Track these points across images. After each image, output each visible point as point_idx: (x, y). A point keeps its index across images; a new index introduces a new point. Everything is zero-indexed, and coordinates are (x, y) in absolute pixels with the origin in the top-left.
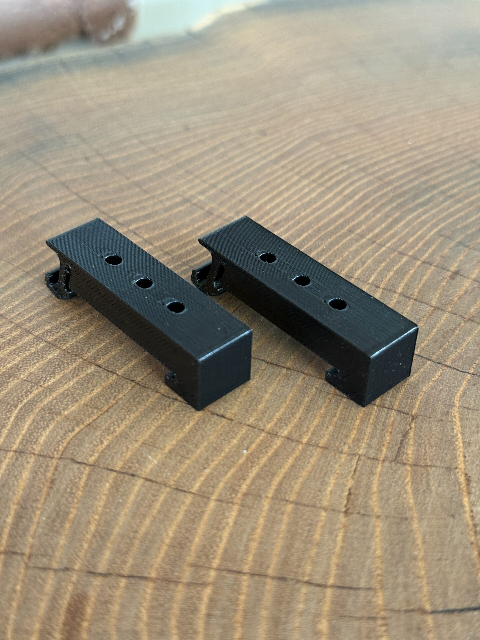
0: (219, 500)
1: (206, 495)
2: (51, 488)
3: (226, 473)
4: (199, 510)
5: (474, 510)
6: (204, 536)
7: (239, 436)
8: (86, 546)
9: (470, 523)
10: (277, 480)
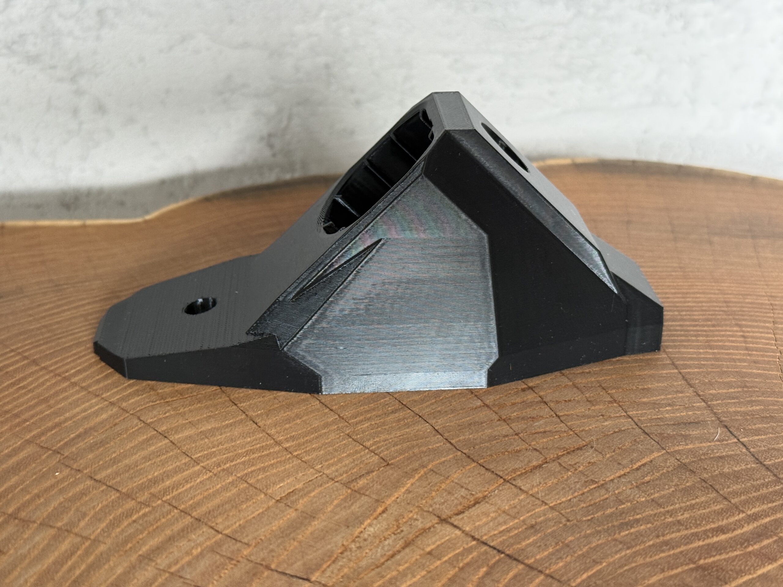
0: (204, 467)
1: (198, 462)
2: (111, 427)
3: (225, 454)
4: (187, 468)
5: (367, 528)
6: (175, 481)
7: (254, 437)
8: (101, 463)
9: (356, 534)
10: (253, 468)
